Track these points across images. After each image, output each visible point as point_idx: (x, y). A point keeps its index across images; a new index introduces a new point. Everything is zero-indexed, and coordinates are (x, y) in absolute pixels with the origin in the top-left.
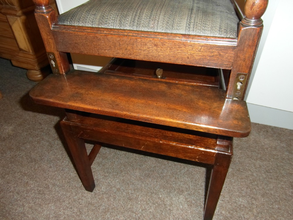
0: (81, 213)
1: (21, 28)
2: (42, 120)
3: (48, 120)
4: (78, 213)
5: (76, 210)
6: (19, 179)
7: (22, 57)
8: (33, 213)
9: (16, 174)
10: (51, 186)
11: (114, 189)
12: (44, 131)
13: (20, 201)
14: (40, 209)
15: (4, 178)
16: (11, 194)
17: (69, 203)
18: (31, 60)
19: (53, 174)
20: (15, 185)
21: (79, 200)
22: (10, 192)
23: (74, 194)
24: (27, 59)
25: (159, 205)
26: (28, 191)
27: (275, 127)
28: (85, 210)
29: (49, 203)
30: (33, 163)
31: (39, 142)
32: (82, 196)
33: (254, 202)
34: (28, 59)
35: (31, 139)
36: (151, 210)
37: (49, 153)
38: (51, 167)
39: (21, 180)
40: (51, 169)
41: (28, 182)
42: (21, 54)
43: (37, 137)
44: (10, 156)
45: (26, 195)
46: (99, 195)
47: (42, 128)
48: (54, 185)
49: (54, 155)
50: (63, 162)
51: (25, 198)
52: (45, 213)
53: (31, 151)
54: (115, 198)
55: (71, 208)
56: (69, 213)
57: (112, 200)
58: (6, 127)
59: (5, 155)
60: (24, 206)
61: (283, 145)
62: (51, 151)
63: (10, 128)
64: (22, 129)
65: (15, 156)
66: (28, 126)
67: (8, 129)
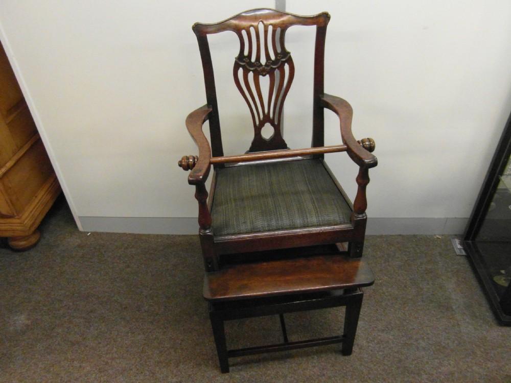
2: (60, 295)
3: (67, 294)
4: (151, 375)
7: (5, 223)
9: (62, 363)
10: (109, 361)
11: (177, 341)
15: (50, 372)
18: (18, 225)
24: (11, 225)
28: (157, 369)
29: (116, 377)
30: (77, 346)
31: (70, 322)
34: (13, 225)
35: (58, 321)
37: (89, 329)
38: (100, 343)
40: (101, 345)
43: (65, 317)
45: (86, 378)
46: (165, 352)
47: (66, 306)
48: (113, 359)
50: (111, 333)
53: (66, 335)
55: (142, 373)
58: (16, 318)
59: (35, 349)
62: (91, 326)
63: (23, 317)
64: (40, 314)
65: (50, 345)
66: (45, 308)
67: (21, 320)
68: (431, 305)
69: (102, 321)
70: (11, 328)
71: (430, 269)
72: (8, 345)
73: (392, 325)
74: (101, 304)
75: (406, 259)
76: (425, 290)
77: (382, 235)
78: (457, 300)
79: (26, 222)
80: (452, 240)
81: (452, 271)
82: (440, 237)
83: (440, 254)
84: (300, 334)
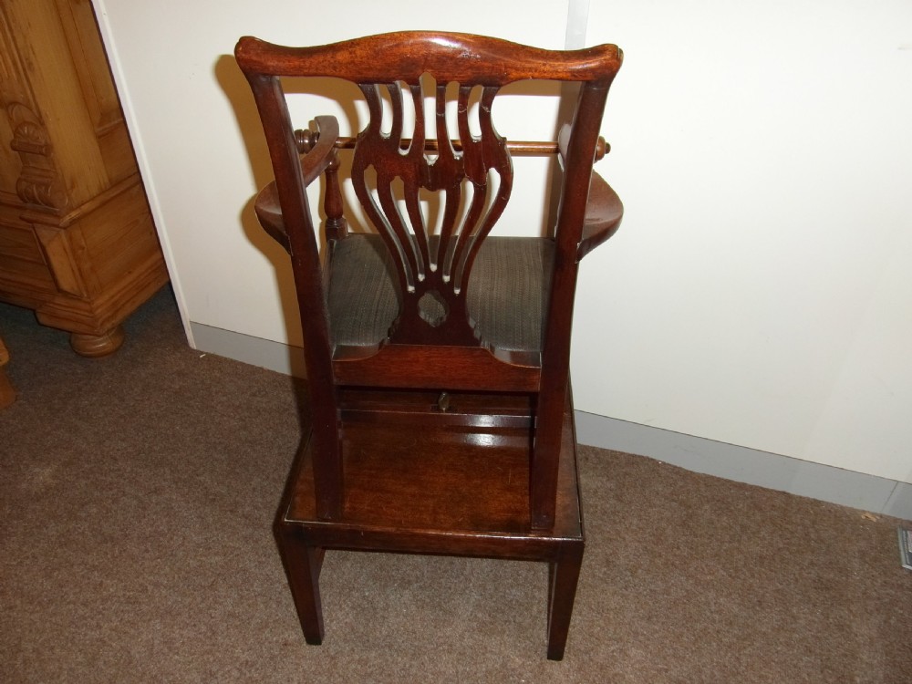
0: (214, 633)
1: (65, 249)
2: (118, 450)
3: (130, 450)
4: (209, 634)
5: (204, 629)
6: (83, 576)
7: (65, 306)
8: (120, 638)
9: (75, 567)
10: (150, 588)
11: (277, 585)
12: (126, 475)
13: (92, 619)
14: (132, 631)
15: (51, 577)
16: (71, 606)
17: (190, 617)
18: (86, 314)
19: (154, 563)
20: (78, 590)
21: (209, 609)
22: (69, 603)
23: (199, 599)
24: (75, 311)
25: (363, 609)
26: (104, 600)
27: (603, 450)
28: (223, 626)
29: (150, 620)
30: (109, 545)
31: (115, 501)
32: (216, 602)
33: (536, 594)
34: (79, 312)
35: (97, 494)
36: (347, 620)
37: (140, 521)
38: (147, 551)
39: (89, 579)
40: (147, 555)
41: (102, 582)
42: (60, 300)
43: (111, 489)
44: (57, 531)
45: (101, 607)
46: (248, 599)
47: (119, 470)
48: (157, 585)
49: (152, 526)
50: (172, 539)
51: (100, 613)
52: (144, 636)
53: (100, 520)
54: (280, 602)
55: (195, 625)
56: (192, 634)
57: (274, 606)
58: (37, 470)
59: (45, 531)
60: (101, 627)
61: (611, 485)
62: (144, 517)
63: (48, 471)
64: (74, 473)
65: (68, 531)
66: (86, 466)
67: (43, 475)
68: (805, 659)
69: (165, 514)
70: (24, 486)
71: (828, 580)
72: (8, 512)
73: (703, 677)
74: (176, 483)
75: (781, 546)
76: (802, 622)
77: (744, 484)
78: (871, 666)
79: (99, 310)
80: (899, 530)
81: (879, 599)
82: (875, 520)
83: (863, 554)
84: (506, 638)
